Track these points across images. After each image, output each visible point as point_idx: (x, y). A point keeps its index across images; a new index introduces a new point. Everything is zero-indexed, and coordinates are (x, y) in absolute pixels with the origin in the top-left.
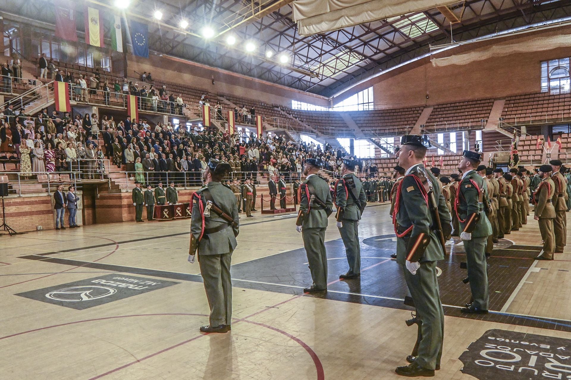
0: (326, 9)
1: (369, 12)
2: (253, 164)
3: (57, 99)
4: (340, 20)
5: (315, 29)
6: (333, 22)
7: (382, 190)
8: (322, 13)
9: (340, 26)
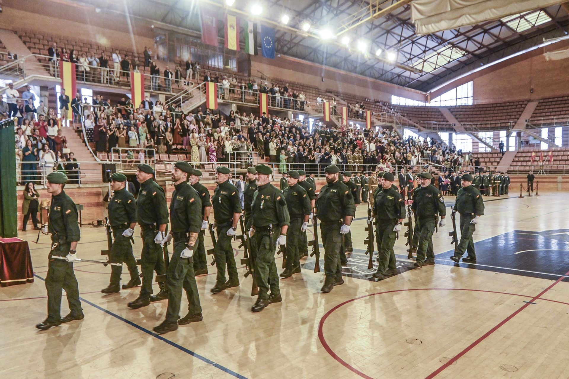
0: (447, 7)
1: (493, 10)
2: (373, 157)
3: (208, 98)
4: (461, 18)
5: (432, 28)
6: (453, 21)
7: (497, 185)
8: (442, 11)
9: (461, 24)
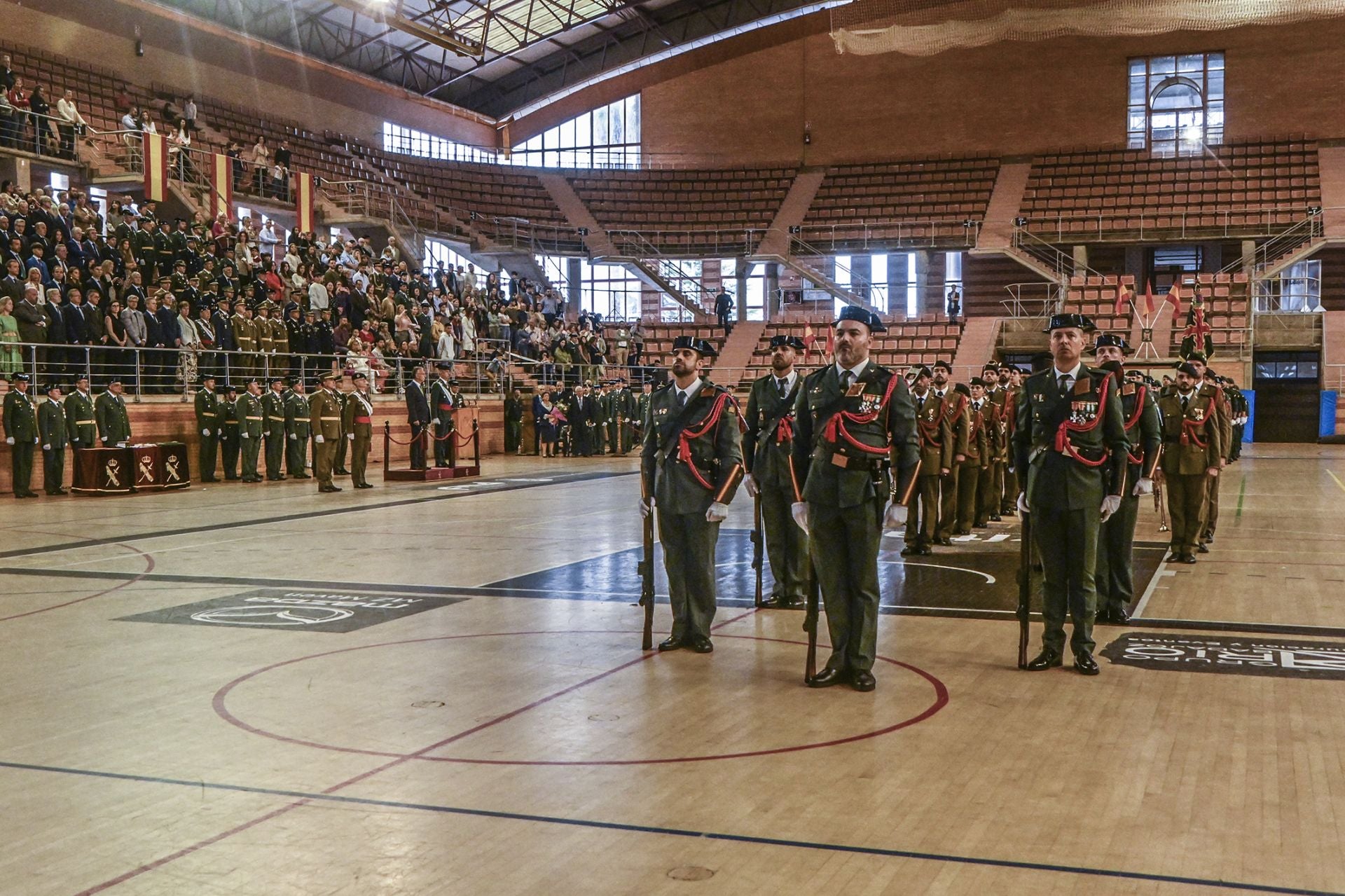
2: (322, 329)
